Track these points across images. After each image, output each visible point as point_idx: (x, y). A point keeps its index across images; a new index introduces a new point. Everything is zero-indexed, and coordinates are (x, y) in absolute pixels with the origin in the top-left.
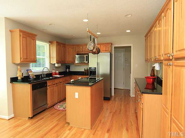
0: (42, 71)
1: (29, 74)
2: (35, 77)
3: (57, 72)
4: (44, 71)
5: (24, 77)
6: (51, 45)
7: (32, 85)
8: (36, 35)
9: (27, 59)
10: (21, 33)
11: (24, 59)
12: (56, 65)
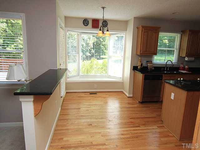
0: (165, 64)
1: (148, 65)
2: (153, 69)
3: (186, 67)
4: (167, 64)
5: (143, 67)
6: (183, 34)
7: (145, 75)
8: (159, 28)
9: (146, 51)
10: (143, 29)
11: (143, 51)
12: (186, 59)
